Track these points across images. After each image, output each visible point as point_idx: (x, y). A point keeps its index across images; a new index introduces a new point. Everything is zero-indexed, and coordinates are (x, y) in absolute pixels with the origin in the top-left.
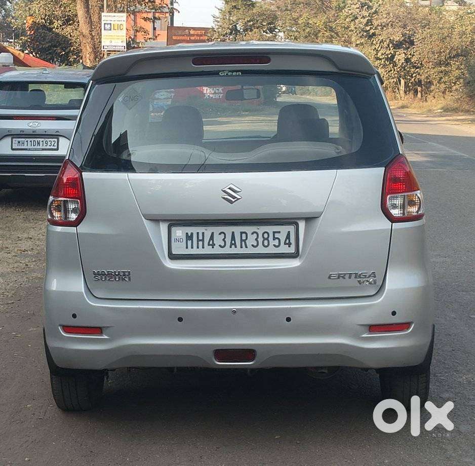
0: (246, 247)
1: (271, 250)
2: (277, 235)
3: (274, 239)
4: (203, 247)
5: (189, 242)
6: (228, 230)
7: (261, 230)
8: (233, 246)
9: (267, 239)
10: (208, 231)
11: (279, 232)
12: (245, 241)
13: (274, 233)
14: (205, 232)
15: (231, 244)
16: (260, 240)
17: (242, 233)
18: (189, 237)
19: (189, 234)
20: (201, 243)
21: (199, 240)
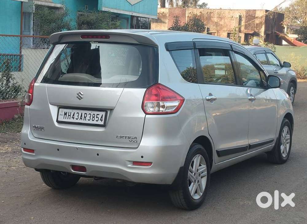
0: (86, 120)
1: (95, 122)
2: (98, 116)
3: (97, 117)
4: (70, 119)
5: (65, 116)
6: (80, 112)
7: (92, 113)
8: (81, 119)
9: (94, 117)
10: (72, 112)
11: (99, 115)
12: (86, 117)
13: (97, 115)
15: (80, 118)
16: (92, 117)
17: (85, 114)
18: (65, 114)
19: (66, 113)
20: (69, 116)
21: (69, 115)
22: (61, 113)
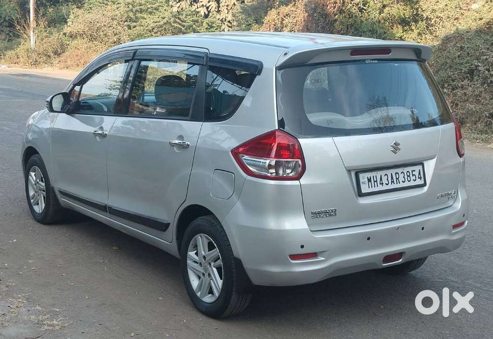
0: (399, 183)
1: (412, 183)
2: (414, 173)
3: (413, 175)
4: (378, 186)
5: (370, 183)
6: (389, 172)
7: (406, 170)
8: (393, 183)
9: (409, 176)
10: (378, 174)
11: (414, 171)
12: (398, 179)
13: (412, 171)
14: (377, 175)
16: (406, 177)
17: (396, 173)
18: (369, 180)
19: (369, 178)
20: (376, 183)
21: (374, 182)
22: (363, 181)
